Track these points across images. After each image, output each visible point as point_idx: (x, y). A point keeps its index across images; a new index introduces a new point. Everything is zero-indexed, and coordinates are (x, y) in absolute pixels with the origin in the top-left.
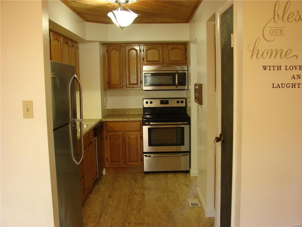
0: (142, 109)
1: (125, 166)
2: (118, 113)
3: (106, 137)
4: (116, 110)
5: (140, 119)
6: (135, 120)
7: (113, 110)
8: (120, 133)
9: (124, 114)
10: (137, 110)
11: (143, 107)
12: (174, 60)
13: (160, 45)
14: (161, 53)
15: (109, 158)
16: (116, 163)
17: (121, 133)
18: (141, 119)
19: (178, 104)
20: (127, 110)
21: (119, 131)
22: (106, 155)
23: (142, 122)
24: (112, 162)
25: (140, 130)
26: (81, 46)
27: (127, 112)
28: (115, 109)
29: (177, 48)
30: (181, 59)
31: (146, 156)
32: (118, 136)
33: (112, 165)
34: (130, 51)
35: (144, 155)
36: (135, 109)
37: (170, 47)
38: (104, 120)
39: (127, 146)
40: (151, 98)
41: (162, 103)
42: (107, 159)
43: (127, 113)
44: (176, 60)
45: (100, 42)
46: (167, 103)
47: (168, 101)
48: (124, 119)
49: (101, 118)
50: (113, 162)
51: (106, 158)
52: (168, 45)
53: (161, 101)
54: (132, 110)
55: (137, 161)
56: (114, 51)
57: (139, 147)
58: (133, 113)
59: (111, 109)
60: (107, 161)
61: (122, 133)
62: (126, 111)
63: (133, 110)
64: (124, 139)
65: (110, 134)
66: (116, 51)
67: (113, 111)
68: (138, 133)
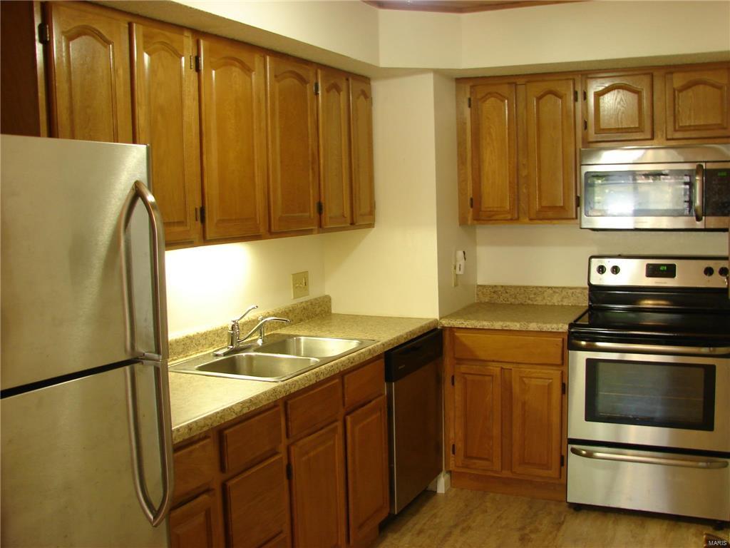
0: (585, 288)
1: (506, 474)
2: (510, 299)
3: (453, 377)
4: (505, 288)
5: (560, 325)
6: (545, 329)
7: (494, 289)
8: (495, 369)
9: (528, 305)
10: (570, 291)
11: (589, 284)
12: (692, 124)
13: (645, 74)
14: (646, 103)
15: (460, 445)
16: (479, 463)
17: (499, 369)
18: (566, 327)
19: (707, 277)
20: (540, 290)
21: (493, 361)
22: (452, 435)
23: (566, 338)
24: (467, 456)
25: (563, 364)
26: (380, 90)
27: (539, 299)
28: (502, 286)
29: (705, 83)
30: (719, 122)
31: (574, 451)
32: (487, 378)
33: (467, 467)
34: (541, 101)
35: (570, 446)
36: (564, 288)
37: (678, 81)
38: (445, 323)
39: (517, 411)
40: (617, 253)
41: (652, 271)
42: (454, 445)
43: (539, 301)
44: (701, 125)
45: (437, 72)
46: (670, 272)
47: (674, 266)
48: (508, 323)
49: (438, 318)
50: (472, 458)
51: (451, 443)
52: (672, 73)
53: (648, 265)
54: (554, 292)
55: (547, 466)
56: (493, 99)
57: (556, 419)
58: (556, 300)
59: (490, 286)
60: (454, 453)
61: (502, 368)
62: (535, 294)
63: (557, 290)
64: (507, 387)
65: (463, 368)
66: (499, 101)
67: (494, 293)
68: (556, 373)
